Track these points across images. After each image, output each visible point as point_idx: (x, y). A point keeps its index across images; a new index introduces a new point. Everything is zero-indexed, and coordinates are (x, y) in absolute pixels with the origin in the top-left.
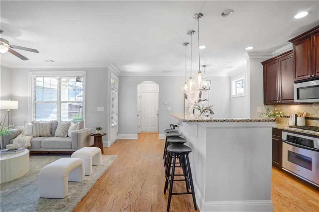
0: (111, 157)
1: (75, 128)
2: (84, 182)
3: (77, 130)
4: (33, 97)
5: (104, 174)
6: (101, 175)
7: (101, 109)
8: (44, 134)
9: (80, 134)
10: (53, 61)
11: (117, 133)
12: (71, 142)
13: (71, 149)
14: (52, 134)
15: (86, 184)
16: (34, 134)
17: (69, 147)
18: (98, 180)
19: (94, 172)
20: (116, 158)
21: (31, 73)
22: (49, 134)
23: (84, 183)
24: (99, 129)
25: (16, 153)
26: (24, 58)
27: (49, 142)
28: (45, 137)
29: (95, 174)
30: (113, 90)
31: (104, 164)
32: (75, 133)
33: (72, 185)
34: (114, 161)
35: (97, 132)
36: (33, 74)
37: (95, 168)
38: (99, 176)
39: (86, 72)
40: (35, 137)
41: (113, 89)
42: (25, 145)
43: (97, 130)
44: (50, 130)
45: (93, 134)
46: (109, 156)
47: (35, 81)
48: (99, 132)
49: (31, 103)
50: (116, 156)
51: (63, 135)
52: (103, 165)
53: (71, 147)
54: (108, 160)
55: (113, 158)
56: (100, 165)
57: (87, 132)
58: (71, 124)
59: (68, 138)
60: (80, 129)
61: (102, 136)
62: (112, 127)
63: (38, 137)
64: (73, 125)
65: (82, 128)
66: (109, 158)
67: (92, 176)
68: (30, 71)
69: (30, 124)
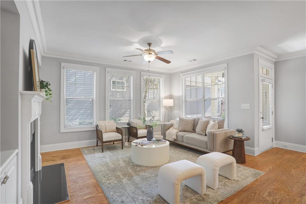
0: (254, 172)
1: (213, 126)
2: (204, 196)
3: (215, 129)
4: (184, 95)
5: (233, 195)
6: (229, 195)
7: (246, 106)
8: (187, 129)
9: (216, 134)
10: (195, 60)
11: (272, 138)
12: (207, 142)
13: (207, 149)
14: (194, 131)
15: (204, 201)
16: (180, 129)
17: (205, 146)
18: (222, 201)
19: (222, 187)
20: (260, 176)
21: (182, 74)
22: (191, 130)
23: (203, 198)
24: (240, 131)
25: (159, 143)
26: (168, 62)
27: (188, 138)
28: (188, 132)
29: (221, 191)
30: (264, 82)
31: (240, 179)
32: (211, 132)
33: (190, 194)
34: (257, 180)
35: (237, 135)
36: (183, 75)
37: (226, 182)
38: (225, 196)
39: (228, 64)
40: (180, 131)
41: (264, 80)
42: (172, 137)
43: (237, 133)
44: (192, 126)
45: (233, 137)
46: (252, 170)
47: (185, 81)
48: (240, 135)
49: (183, 101)
50: (262, 173)
51: (201, 133)
52: (238, 181)
53: (207, 148)
54: (247, 175)
55: (256, 175)
56: (234, 180)
57: (226, 133)
58: (210, 122)
59: (206, 136)
60: (219, 128)
61: (245, 142)
62: (263, 130)
63: (183, 131)
64: (211, 123)
65: (222, 128)
66: (251, 173)
67: (217, 192)
68: (182, 73)
69: (178, 119)
